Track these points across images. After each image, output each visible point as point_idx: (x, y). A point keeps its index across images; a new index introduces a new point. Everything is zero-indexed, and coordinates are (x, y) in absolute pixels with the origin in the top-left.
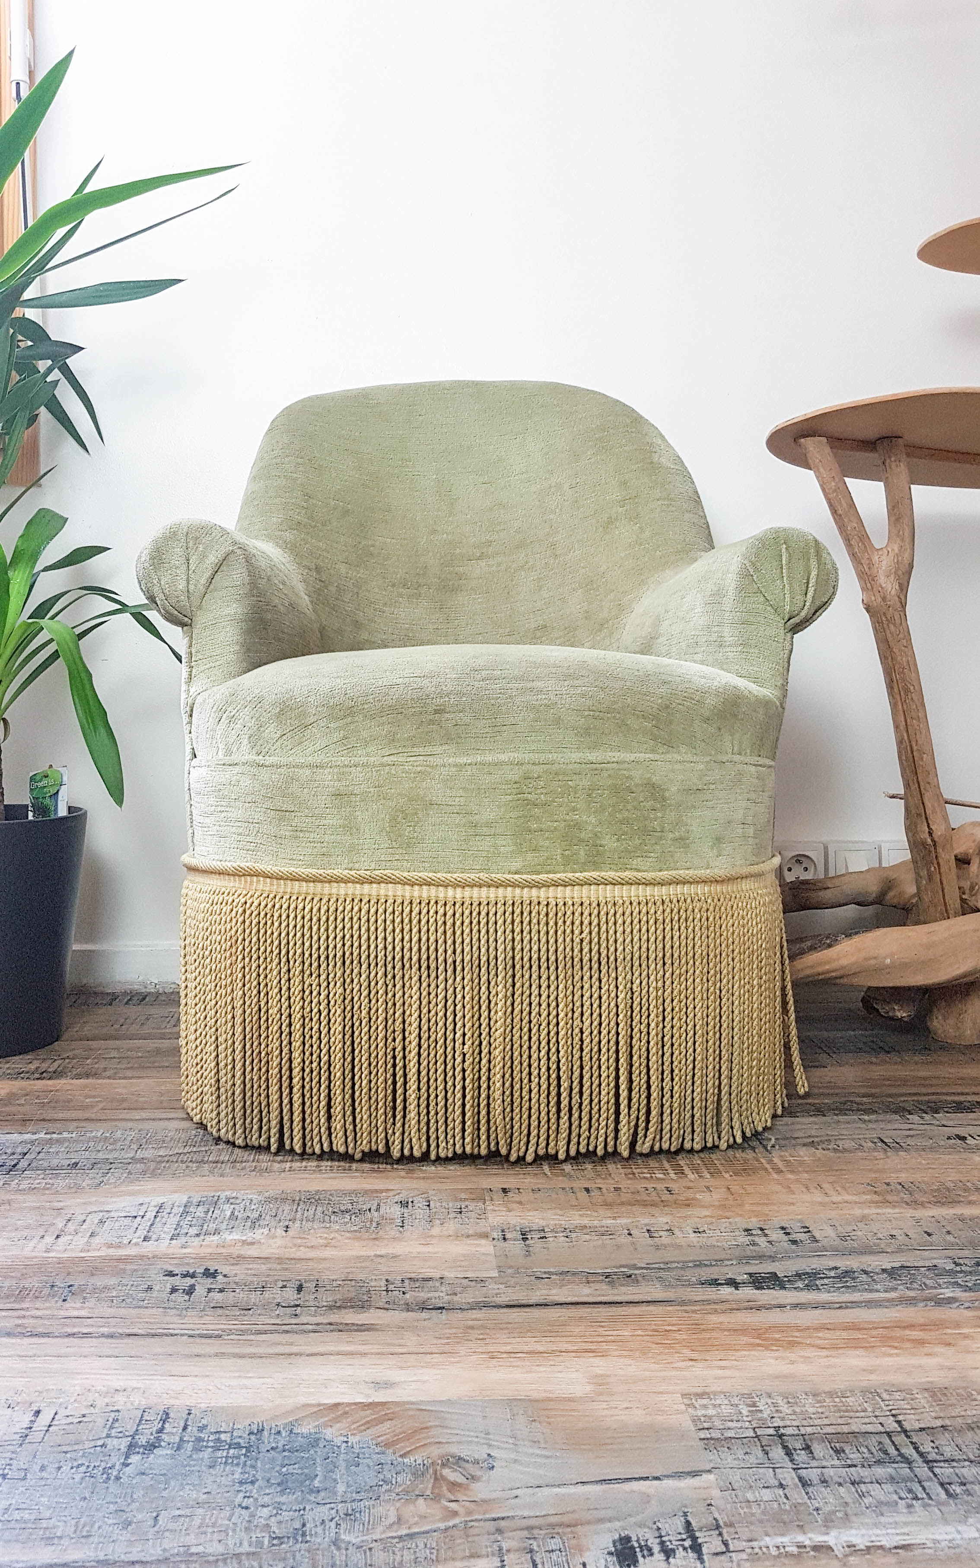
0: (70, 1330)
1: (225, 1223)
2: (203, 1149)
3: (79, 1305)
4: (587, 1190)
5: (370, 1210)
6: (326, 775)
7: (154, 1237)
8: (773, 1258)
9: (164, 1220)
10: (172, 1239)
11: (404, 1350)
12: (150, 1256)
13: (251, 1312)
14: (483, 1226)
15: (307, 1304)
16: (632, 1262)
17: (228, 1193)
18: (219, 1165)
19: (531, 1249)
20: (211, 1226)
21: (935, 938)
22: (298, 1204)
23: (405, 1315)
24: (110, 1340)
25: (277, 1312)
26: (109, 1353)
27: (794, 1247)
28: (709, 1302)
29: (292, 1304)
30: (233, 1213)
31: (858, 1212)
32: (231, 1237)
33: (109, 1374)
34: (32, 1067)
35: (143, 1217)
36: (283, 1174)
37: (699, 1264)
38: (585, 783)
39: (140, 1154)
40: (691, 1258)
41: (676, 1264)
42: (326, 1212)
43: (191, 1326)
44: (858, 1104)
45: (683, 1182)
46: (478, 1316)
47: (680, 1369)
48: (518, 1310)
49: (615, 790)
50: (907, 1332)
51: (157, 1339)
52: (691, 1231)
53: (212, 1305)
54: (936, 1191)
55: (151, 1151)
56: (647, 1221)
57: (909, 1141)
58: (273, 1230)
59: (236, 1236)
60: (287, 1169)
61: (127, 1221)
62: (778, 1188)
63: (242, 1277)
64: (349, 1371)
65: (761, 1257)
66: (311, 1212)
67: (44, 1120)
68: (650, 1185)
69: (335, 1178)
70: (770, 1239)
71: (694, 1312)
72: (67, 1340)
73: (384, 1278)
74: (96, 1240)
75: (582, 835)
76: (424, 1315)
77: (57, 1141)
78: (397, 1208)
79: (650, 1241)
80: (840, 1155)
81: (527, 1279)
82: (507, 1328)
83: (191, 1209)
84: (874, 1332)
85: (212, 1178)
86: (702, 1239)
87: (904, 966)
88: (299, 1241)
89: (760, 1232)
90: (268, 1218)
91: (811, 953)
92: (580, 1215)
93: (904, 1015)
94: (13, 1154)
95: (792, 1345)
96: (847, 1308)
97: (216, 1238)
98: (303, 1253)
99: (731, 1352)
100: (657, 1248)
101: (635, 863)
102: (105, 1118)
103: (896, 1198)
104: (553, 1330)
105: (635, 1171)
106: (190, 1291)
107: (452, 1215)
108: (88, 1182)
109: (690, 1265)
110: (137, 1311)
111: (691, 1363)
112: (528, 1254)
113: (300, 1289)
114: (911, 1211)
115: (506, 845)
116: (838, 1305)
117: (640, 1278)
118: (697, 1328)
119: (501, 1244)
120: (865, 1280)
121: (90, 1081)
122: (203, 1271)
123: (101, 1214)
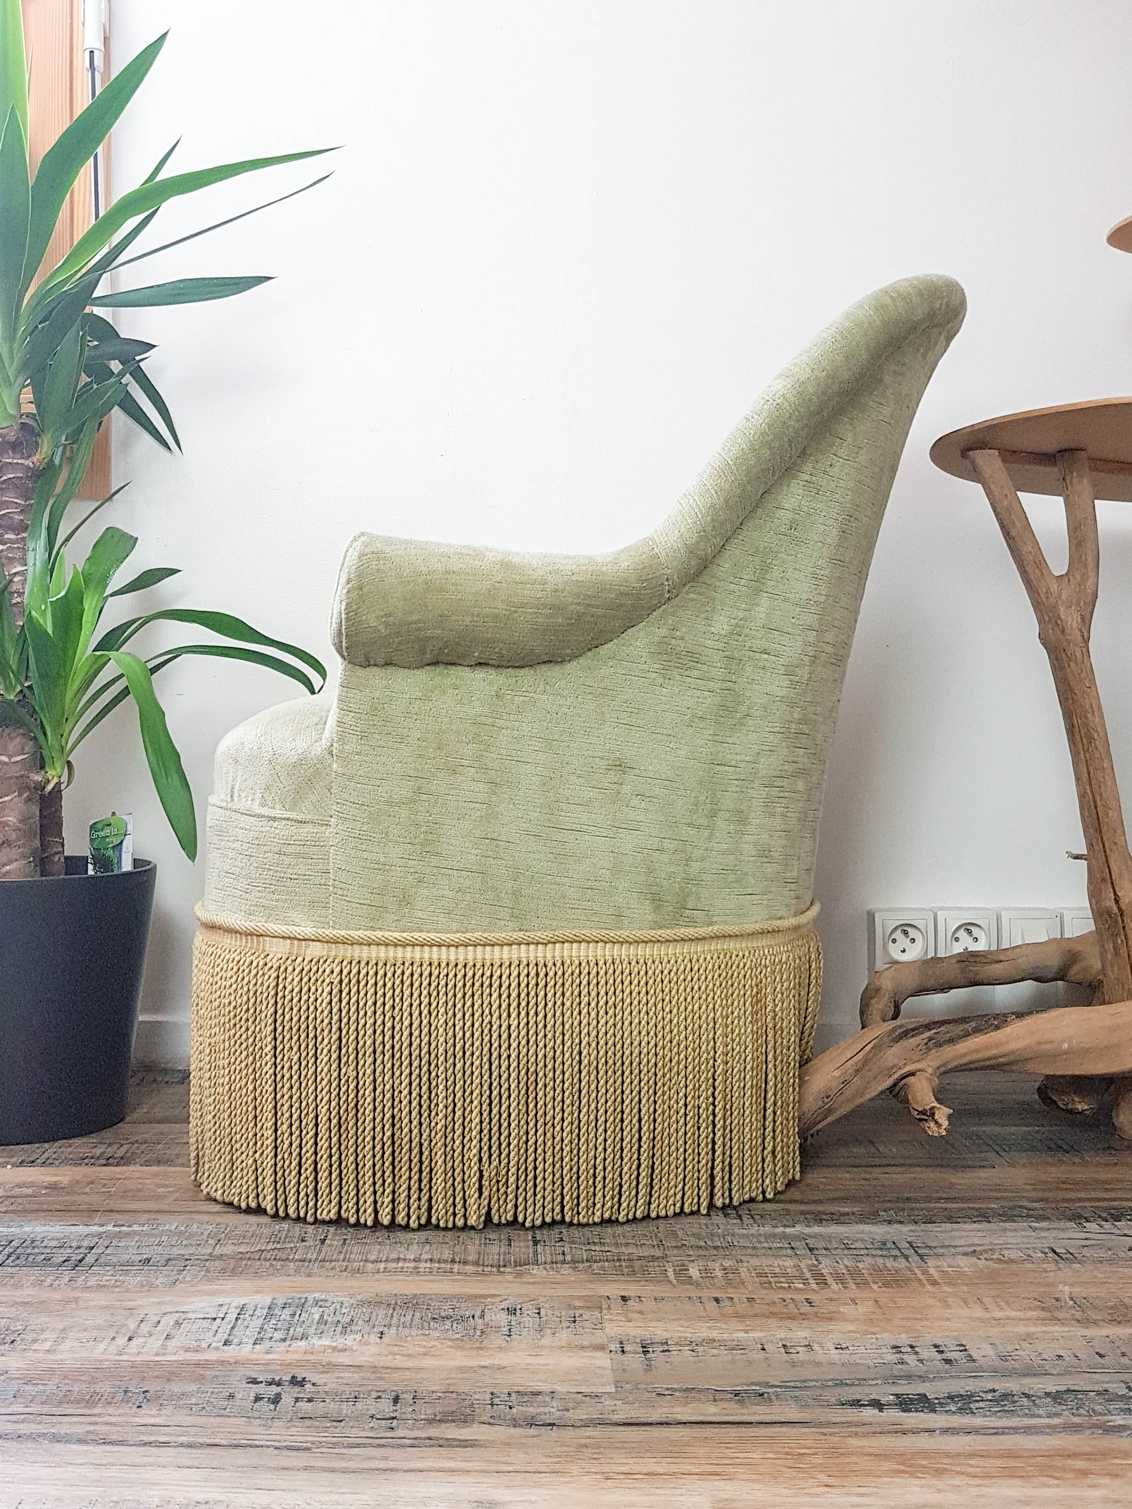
0: (146, 1438)
1: (314, 1327)
2: (288, 1246)
3: (154, 1412)
4: (717, 1300)
5: (473, 1317)
7: (235, 1341)
8: (923, 1378)
9: (246, 1323)
10: (254, 1344)
11: (510, 1468)
12: (232, 1361)
13: (342, 1424)
14: (599, 1338)
15: (404, 1417)
16: (762, 1379)
17: (317, 1295)
18: (306, 1264)
19: (653, 1363)
20: (298, 1330)
21: (1120, 1021)
22: (394, 1309)
23: (513, 1431)
24: (189, 1450)
25: (371, 1425)
26: (190, 1464)
27: (947, 1366)
28: (849, 1424)
29: (388, 1416)
30: (322, 1316)
31: (1021, 1329)
32: (320, 1343)
33: (190, 1486)
34: (97, 1152)
35: (223, 1319)
36: (377, 1276)
37: (841, 1384)
39: (218, 1251)
40: (831, 1377)
41: (815, 1383)
42: (425, 1318)
43: (278, 1438)
44: (1026, 1208)
45: (826, 1294)
46: (592, 1433)
47: (816, 1495)
48: (636, 1428)
50: (1070, 1462)
51: (240, 1450)
52: (832, 1347)
53: (300, 1415)
54: (1112, 1308)
55: (232, 1247)
56: (783, 1335)
57: (1086, 1252)
58: (366, 1336)
59: (325, 1342)
60: (382, 1270)
61: (206, 1324)
62: (931, 1301)
63: (333, 1386)
64: (450, 1489)
65: (909, 1377)
66: (408, 1318)
67: (112, 1211)
68: (788, 1296)
69: (432, 1281)
70: (922, 1357)
71: (832, 1434)
72: (143, 1448)
73: (489, 1390)
74: (172, 1344)
76: (533, 1431)
77: (128, 1234)
78: (504, 1315)
79: (785, 1357)
80: (1005, 1266)
81: (647, 1395)
82: (623, 1448)
83: (276, 1312)
84: (1033, 1461)
85: (299, 1278)
86: (845, 1356)
87: (1086, 1051)
88: (396, 1348)
89: (909, 1350)
90: (360, 1323)
91: (978, 1035)
92: (709, 1328)
93: (1086, 1107)
94: (79, 1248)
95: (939, 1472)
96: (1003, 1433)
97: (303, 1344)
98: (399, 1362)
99: (873, 1479)
100: (794, 1364)
102: (180, 1210)
103: (1068, 1316)
104: (673, 1452)
105: (771, 1280)
106: (276, 1400)
107: (565, 1324)
108: (161, 1279)
109: (830, 1383)
110: (219, 1420)
111: (826, 1489)
112: (649, 1367)
113: (396, 1400)
114: (1082, 1330)
116: (993, 1431)
117: (773, 1397)
118: (834, 1452)
119: (620, 1356)
120: (1026, 1404)
121: (162, 1168)
122: (289, 1378)
123: (178, 1315)
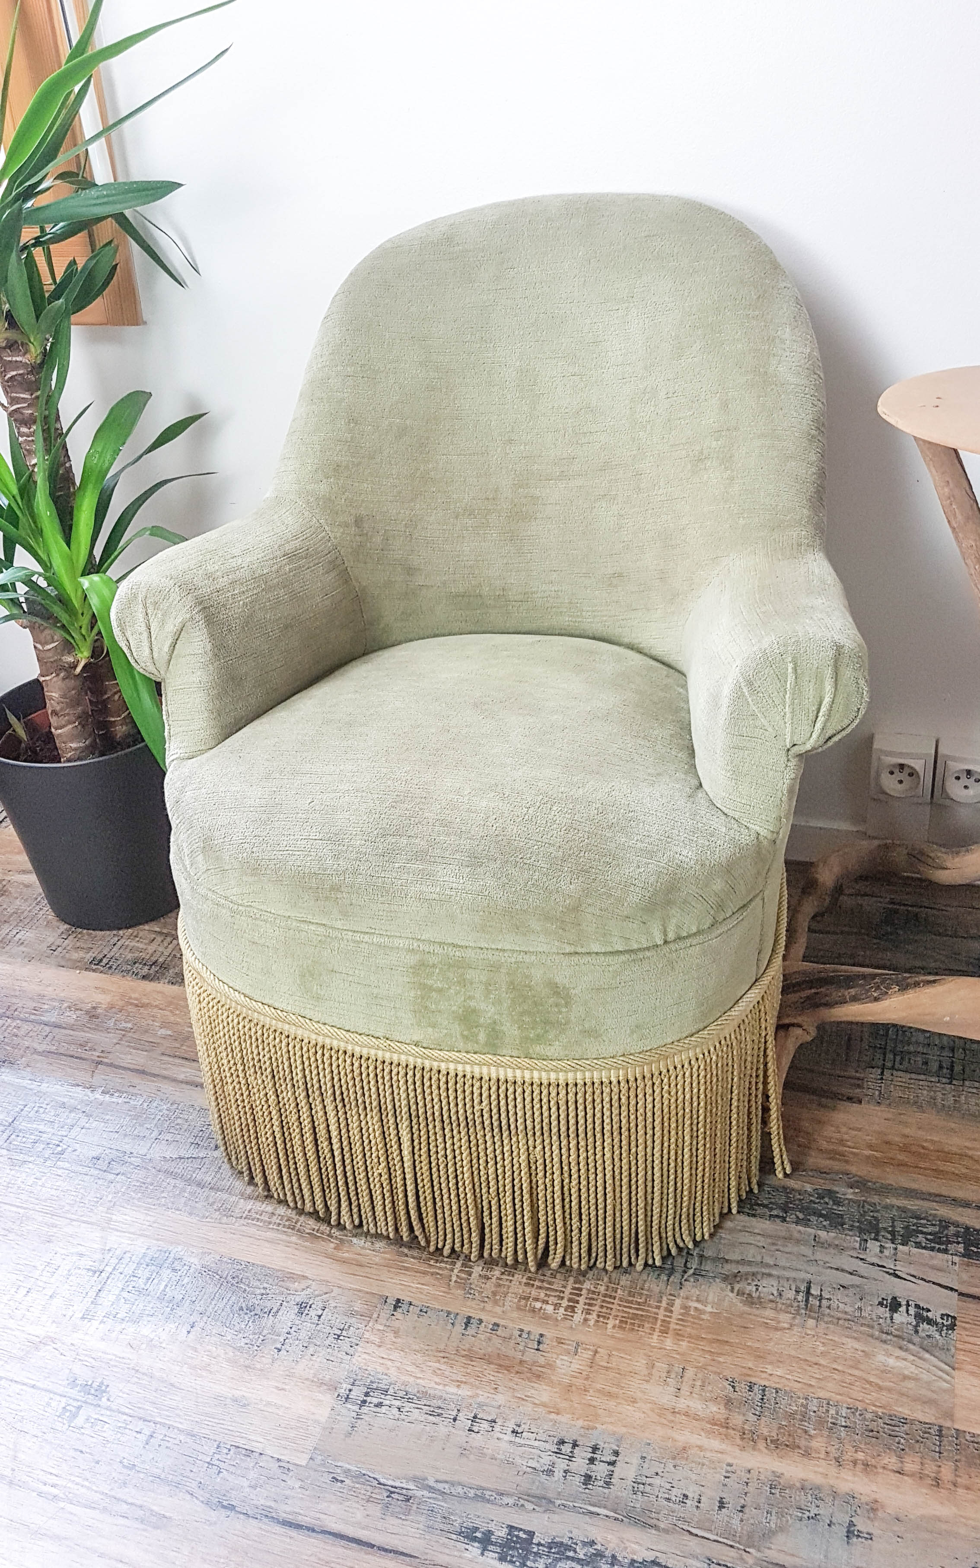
4: (468, 1322)
5: (270, 1311)
8: (550, 1504)
9: (112, 1285)
14: (342, 1370)
16: (426, 1472)
17: (179, 1249)
19: (358, 1424)
20: (141, 1304)
22: (221, 1285)
23: (202, 1510)
27: (582, 1488)
31: (685, 1436)
35: (100, 1274)
36: (238, 1222)
37: (480, 1495)
38: (482, 976)
39: (152, 1152)
40: (479, 1482)
41: (460, 1490)
42: (235, 1306)
45: (563, 1330)
49: (516, 985)
52: (510, 1429)
54: (789, 1416)
56: (483, 1399)
57: (836, 1297)
58: (180, 1327)
61: (86, 1278)
62: (643, 1364)
65: (540, 1500)
66: (224, 1303)
67: (112, 1064)
69: (273, 1242)
70: (570, 1466)
76: (215, 1515)
77: (105, 1108)
78: (294, 1313)
79: (464, 1437)
80: (747, 1309)
81: (324, 1478)
83: (139, 1271)
85: (181, 1217)
86: (512, 1447)
87: (966, 1025)
89: (569, 1450)
90: (187, 1303)
92: (434, 1371)
94: (64, 1125)
100: (463, 1452)
103: (739, 1420)
107: (329, 1340)
109: (472, 1493)
112: (351, 1431)
114: (736, 1451)
117: (415, 1506)
119: (341, 1405)
122: (98, 1385)
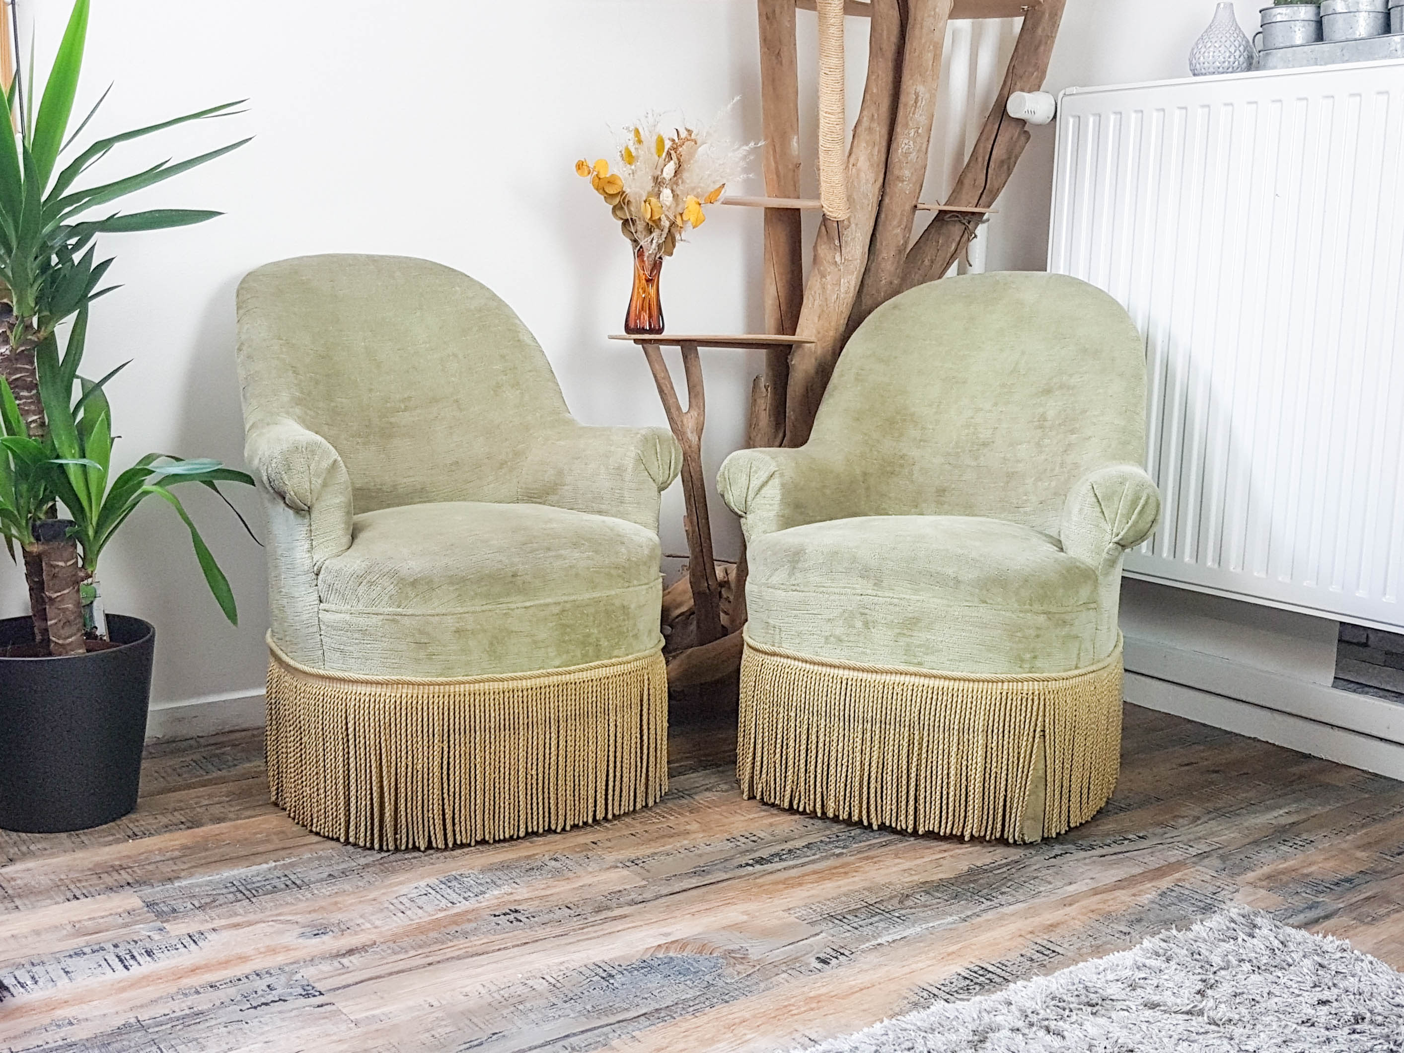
1: (480, 887)
6: (449, 620)
14: (609, 863)
15: (582, 913)
29: (576, 914)
30: (475, 882)
32: (495, 893)
34: (165, 821)
35: (430, 893)
38: (592, 610)
42: (523, 871)
49: (607, 612)
58: (510, 885)
63: (533, 909)
66: (515, 873)
71: (747, 880)
75: (591, 641)
88: (533, 887)
97: (488, 895)
101: (615, 653)
106: (518, 920)
115: (552, 652)
